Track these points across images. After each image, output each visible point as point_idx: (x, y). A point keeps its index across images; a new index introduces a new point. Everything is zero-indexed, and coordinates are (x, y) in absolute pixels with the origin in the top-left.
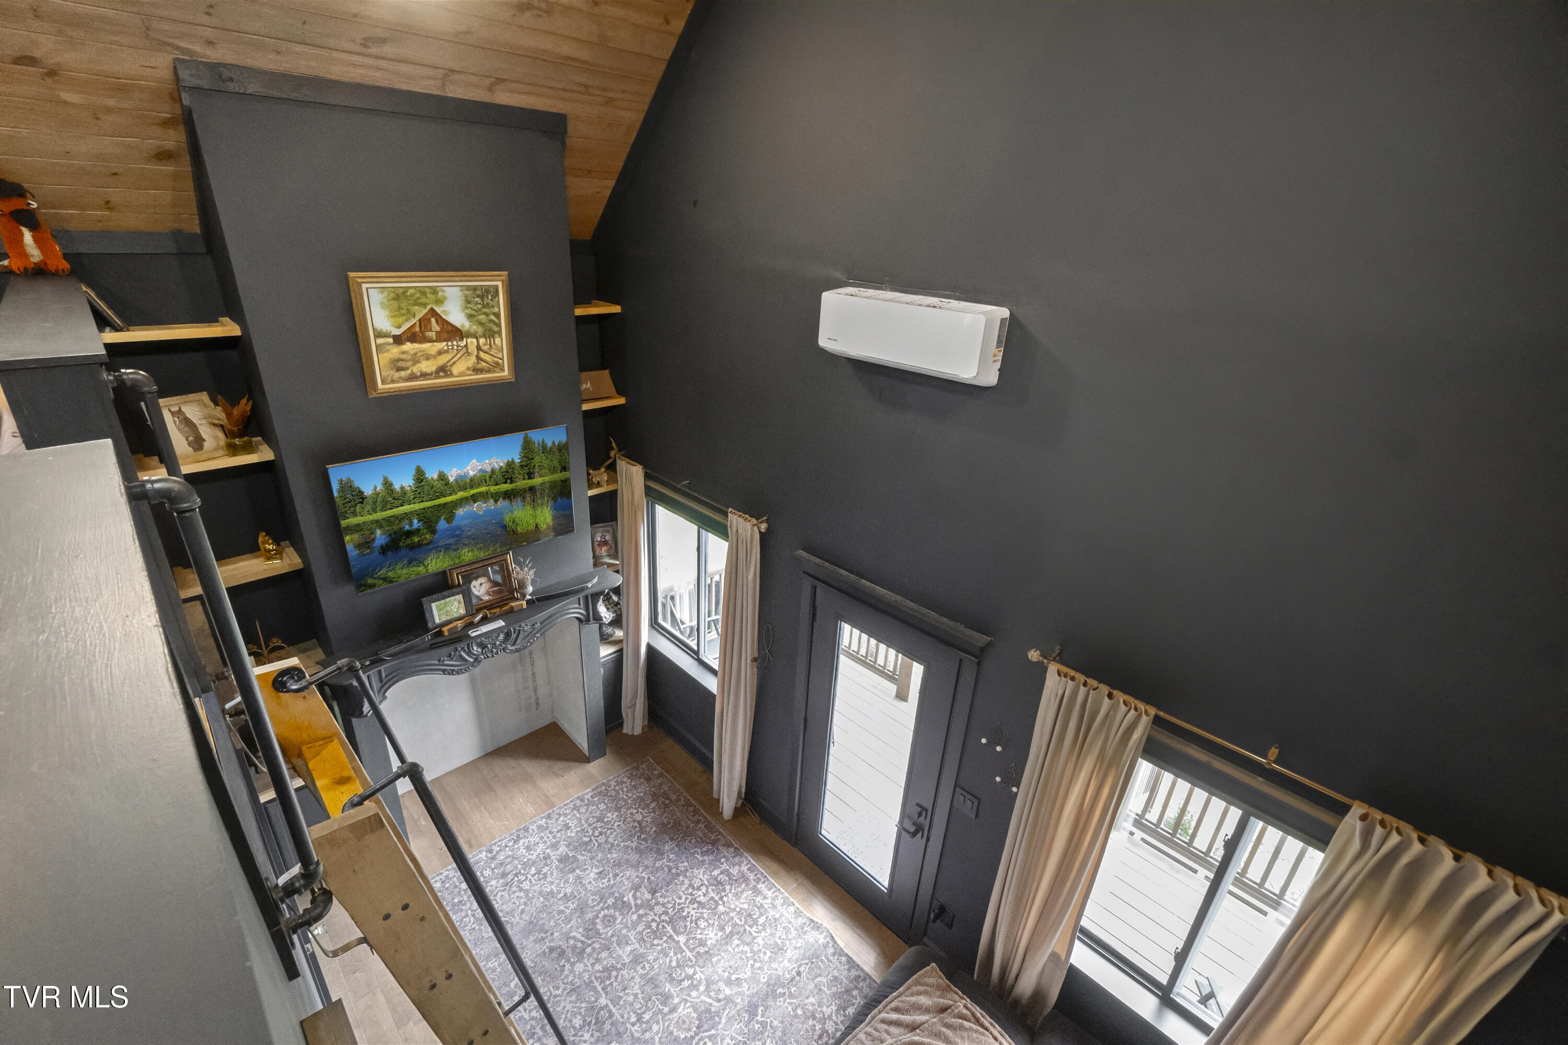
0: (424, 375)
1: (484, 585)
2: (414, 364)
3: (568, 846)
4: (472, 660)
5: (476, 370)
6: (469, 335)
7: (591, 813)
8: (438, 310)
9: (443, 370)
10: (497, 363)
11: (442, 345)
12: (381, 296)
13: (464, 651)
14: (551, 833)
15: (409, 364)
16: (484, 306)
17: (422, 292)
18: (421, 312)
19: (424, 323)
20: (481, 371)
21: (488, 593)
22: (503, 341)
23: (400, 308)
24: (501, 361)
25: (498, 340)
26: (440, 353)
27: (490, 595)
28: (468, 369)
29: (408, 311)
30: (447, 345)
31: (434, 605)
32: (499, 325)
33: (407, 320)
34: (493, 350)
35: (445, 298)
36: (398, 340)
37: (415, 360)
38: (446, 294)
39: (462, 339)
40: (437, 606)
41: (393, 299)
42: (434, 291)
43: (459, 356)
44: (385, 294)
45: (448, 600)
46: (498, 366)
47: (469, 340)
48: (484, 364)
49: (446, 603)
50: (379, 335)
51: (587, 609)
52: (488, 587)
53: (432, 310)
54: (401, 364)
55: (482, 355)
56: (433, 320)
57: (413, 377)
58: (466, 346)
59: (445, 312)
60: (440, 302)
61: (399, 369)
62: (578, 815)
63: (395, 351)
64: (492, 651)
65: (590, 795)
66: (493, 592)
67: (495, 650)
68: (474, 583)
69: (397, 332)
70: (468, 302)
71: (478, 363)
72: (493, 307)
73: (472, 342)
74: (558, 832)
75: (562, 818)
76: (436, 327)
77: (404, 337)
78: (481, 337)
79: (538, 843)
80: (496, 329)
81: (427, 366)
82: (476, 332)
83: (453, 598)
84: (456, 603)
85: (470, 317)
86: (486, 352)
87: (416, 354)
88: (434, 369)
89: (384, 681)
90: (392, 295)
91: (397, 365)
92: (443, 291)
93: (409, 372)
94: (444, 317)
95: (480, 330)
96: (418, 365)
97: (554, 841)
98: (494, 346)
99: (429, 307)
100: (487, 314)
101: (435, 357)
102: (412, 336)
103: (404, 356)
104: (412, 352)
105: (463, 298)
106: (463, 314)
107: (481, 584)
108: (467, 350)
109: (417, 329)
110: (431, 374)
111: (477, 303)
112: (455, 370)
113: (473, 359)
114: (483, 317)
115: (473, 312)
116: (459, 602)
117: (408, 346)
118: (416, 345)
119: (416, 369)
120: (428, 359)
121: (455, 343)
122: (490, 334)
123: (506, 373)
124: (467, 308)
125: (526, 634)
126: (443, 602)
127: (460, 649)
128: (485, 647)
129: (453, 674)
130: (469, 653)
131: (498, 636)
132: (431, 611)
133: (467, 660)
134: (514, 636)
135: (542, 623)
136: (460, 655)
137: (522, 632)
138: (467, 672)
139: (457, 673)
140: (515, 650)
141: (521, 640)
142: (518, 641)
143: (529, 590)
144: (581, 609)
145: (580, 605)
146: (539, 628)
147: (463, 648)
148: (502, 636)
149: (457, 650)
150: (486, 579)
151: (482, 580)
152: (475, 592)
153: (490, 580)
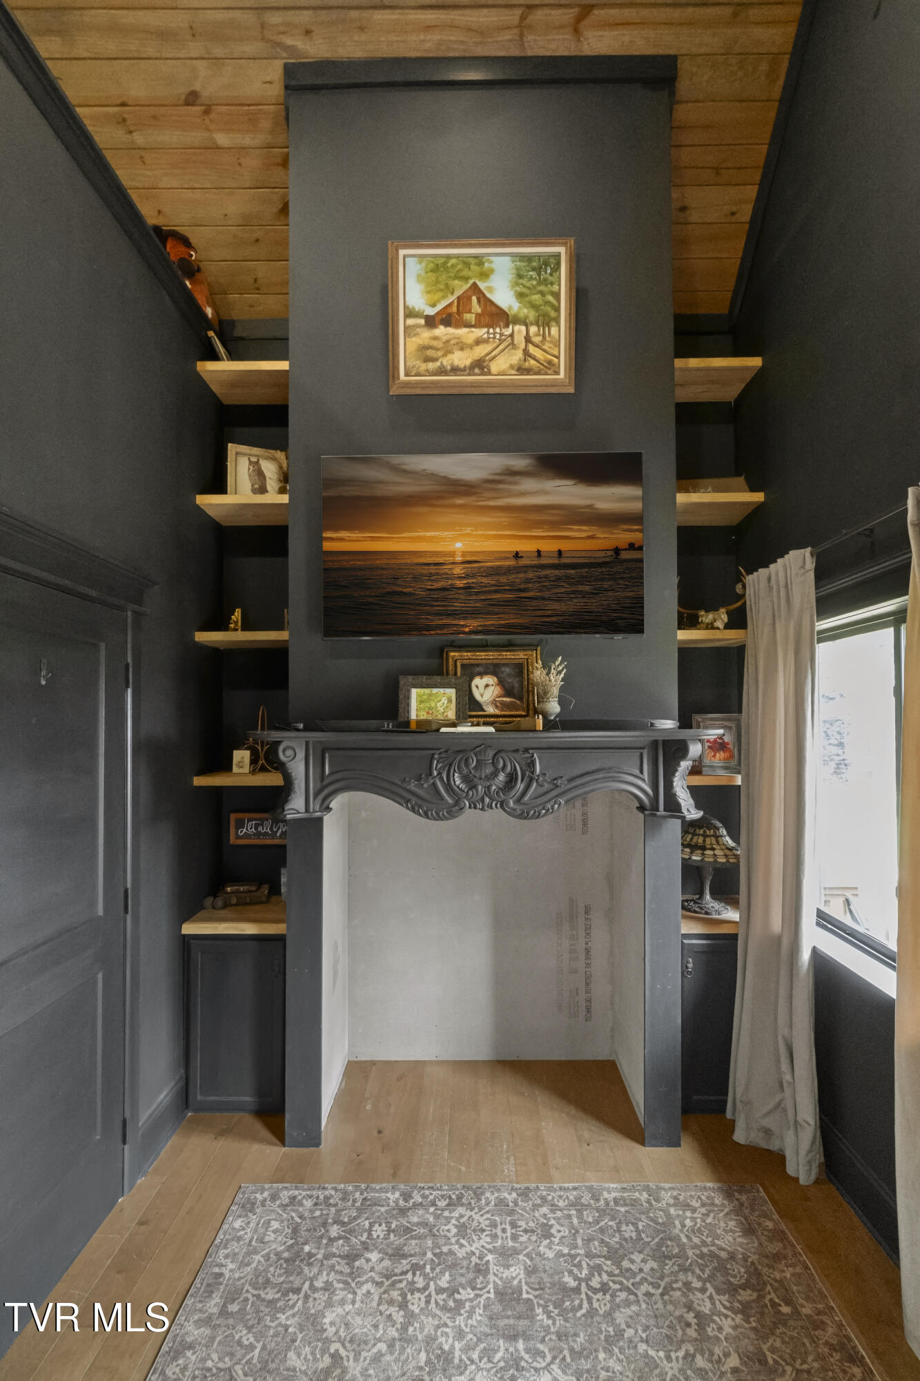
0: (455, 370)
1: (491, 689)
2: (445, 355)
3: (530, 1272)
4: (450, 801)
5: (521, 370)
6: (517, 320)
7: (602, 1230)
8: (482, 285)
9: (480, 365)
10: (550, 362)
11: (481, 332)
12: (419, 267)
13: (442, 779)
14: (514, 1225)
15: (440, 353)
16: (540, 283)
17: (465, 261)
18: (461, 288)
19: (463, 301)
20: (528, 371)
21: (494, 703)
22: (561, 332)
23: (437, 282)
24: (556, 360)
25: (554, 330)
26: (478, 342)
27: (497, 707)
28: (512, 367)
29: (447, 286)
30: (488, 332)
31: (414, 692)
32: (557, 310)
33: (444, 297)
34: (547, 344)
35: (492, 271)
36: (431, 322)
37: (448, 349)
38: (493, 266)
39: (507, 326)
40: (418, 695)
41: (432, 271)
42: (479, 259)
43: (501, 347)
44: (424, 264)
45: (435, 691)
46: (551, 367)
47: (517, 328)
48: (532, 362)
49: (430, 695)
50: (410, 314)
51: (655, 787)
52: (496, 693)
53: (475, 284)
54: (430, 353)
55: (531, 349)
56: (474, 299)
57: (442, 371)
58: (512, 335)
59: (490, 289)
60: (485, 275)
61: (427, 360)
62: (575, 1221)
63: (425, 335)
64: (482, 800)
65: (614, 1195)
66: (503, 703)
67: (487, 800)
68: (477, 681)
69: (431, 312)
70: (520, 276)
71: (525, 360)
72: (552, 284)
73: (520, 331)
74: (526, 1231)
75: (544, 1210)
76: (476, 308)
77: (438, 319)
78: (532, 324)
79: (483, 1231)
80: (553, 314)
81: (461, 359)
82: (526, 317)
83: (442, 690)
84: (444, 700)
85: (520, 296)
86: (537, 346)
87: (448, 341)
88: (468, 362)
89: (325, 782)
90: (431, 265)
91: (425, 352)
92: (491, 262)
93: (438, 364)
94: (488, 295)
95: (532, 315)
96: (450, 356)
97: (511, 1244)
98: (548, 339)
99: (471, 282)
100: (543, 294)
101: (471, 347)
102: (446, 319)
103: (434, 343)
104: (444, 339)
105: (514, 271)
106: (512, 293)
107: (487, 686)
108: (513, 340)
109: (454, 309)
110: (464, 369)
111: (531, 278)
112: (495, 367)
113: (519, 354)
114: (536, 298)
115: (524, 290)
116: (450, 701)
117: (441, 331)
118: (450, 330)
119: (446, 362)
120: (462, 349)
121: (498, 330)
122: (545, 321)
123: (562, 375)
124: (517, 284)
125: (542, 790)
126: (427, 691)
127: (435, 773)
128: (473, 787)
129: (420, 814)
130: (449, 787)
131: (495, 774)
132: (408, 697)
133: (442, 798)
134: (520, 786)
135: (570, 780)
136: (434, 784)
137: (535, 784)
138: (439, 818)
139: (426, 815)
140: (519, 812)
141: (531, 799)
142: (526, 798)
143: (554, 707)
144: (644, 780)
145: (642, 772)
146: (563, 788)
147: (440, 774)
148: (502, 777)
149: (431, 774)
150: (496, 679)
151: (490, 680)
152: (477, 694)
153: (501, 683)
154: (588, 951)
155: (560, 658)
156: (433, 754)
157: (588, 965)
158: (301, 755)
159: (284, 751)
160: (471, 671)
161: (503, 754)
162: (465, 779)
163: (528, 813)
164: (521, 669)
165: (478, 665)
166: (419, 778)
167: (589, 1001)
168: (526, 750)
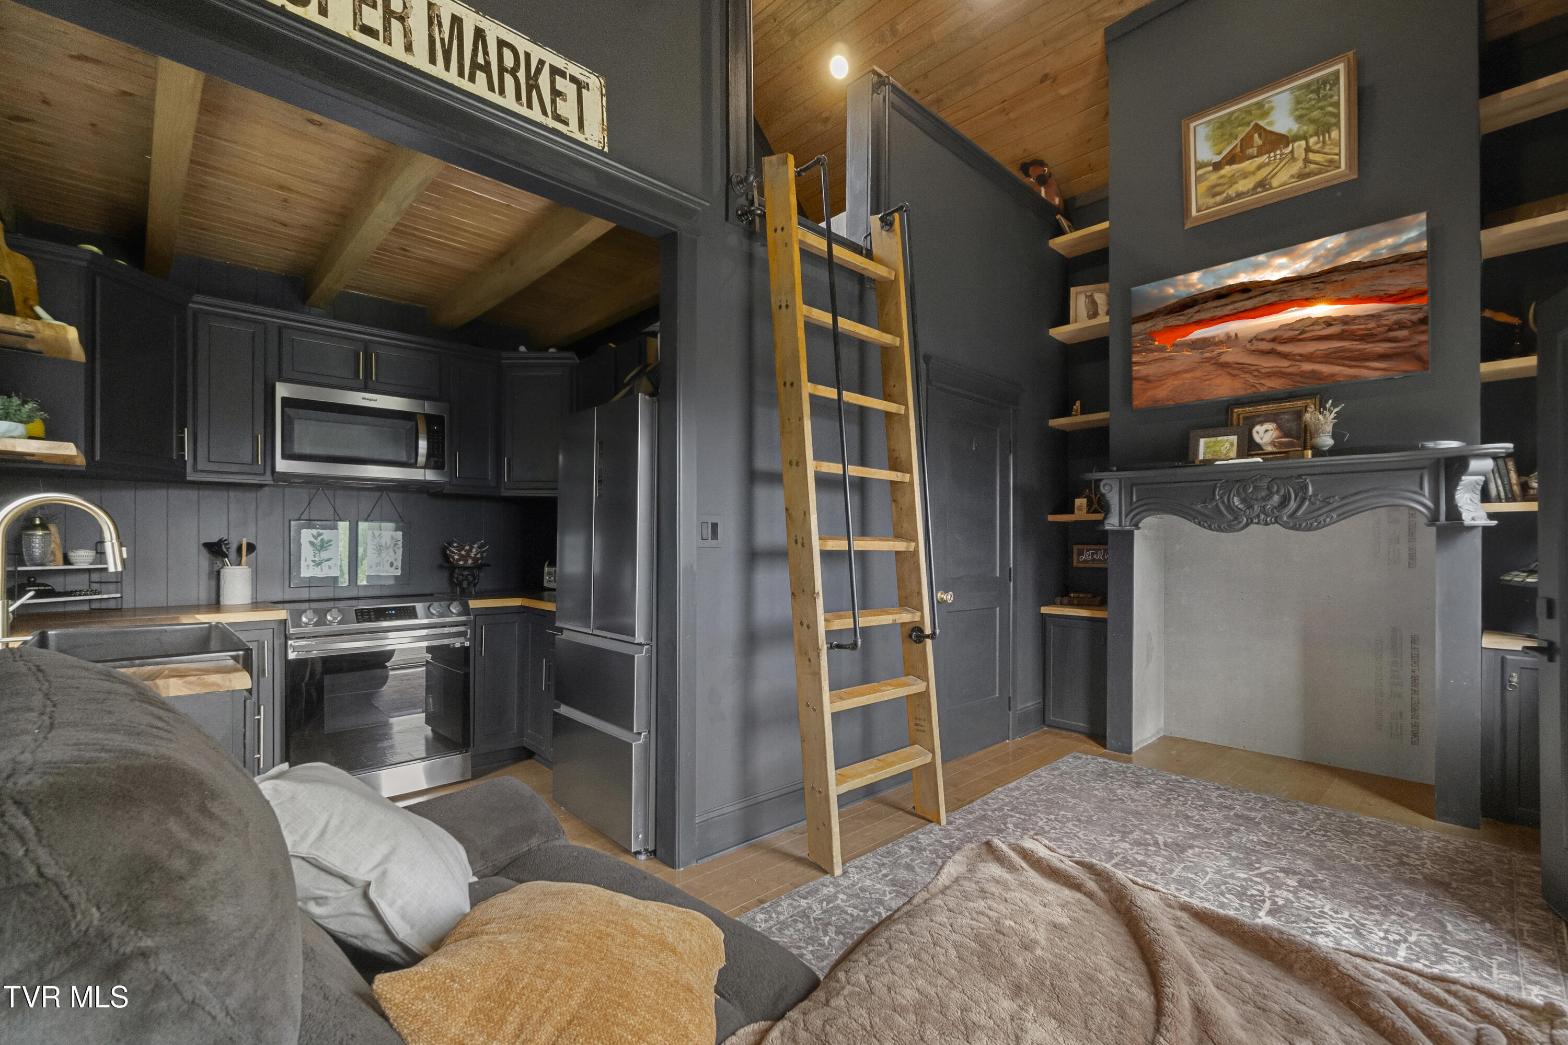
0: (1239, 195)
1: (1270, 433)
2: (1231, 186)
4: (1231, 519)
5: (1302, 176)
6: (1296, 138)
8: (1262, 123)
9: (1263, 184)
10: (1331, 161)
11: (1264, 159)
12: (1207, 130)
13: (1223, 502)
15: (1226, 187)
16: (1319, 100)
17: (1247, 111)
18: (1243, 132)
19: (1247, 142)
20: (1309, 175)
21: (1273, 443)
22: (1340, 134)
23: (1223, 135)
24: (1337, 157)
25: (1334, 134)
26: (1260, 167)
27: (1275, 446)
28: (1292, 176)
29: (1231, 135)
30: (1269, 157)
31: (1202, 441)
32: (1337, 116)
33: (1228, 144)
34: (1327, 147)
35: (1272, 108)
36: (1217, 166)
37: (1232, 181)
38: (1273, 104)
39: (1287, 146)
40: (1205, 443)
41: (1218, 128)
42: (1260, 105)
43: (1282, 165)
44: (1211, 127)
45: (1220, 438)
46: (1334, 164)
47: (1296, 144)
48: (1312, 166)
49: (1215, 442)
50: (1200, 166)
51: (1436, 501)
52: (1275, 436)
53: (1257, 125)
54: (1218, 189)
55: (1311, 156)
56: (1256, 136)
57: (1229, 199)
58: (1292, 152)
59: (1271, 123)
60: (1265, 114)
61: (1214, 195)
63: (1213, 178)
64: (1258, 516)
66: (1281, 443)
67: (1262, 516)
68: (1258, 428)
69: (1217, 159)
70: (1298, 102)
71: (1305, 167)
72: (1331, 96)
73: (1300, 146)
76: (1257, 140)
77: (1224, 161)
78: (1311, 136)
80: (1333, 120)
81: (1244, 185)
82: (1306, 133)
83: (1225, 438)
84: (1227, 445)
85: (1299, 118)
86: (1318, 152)
87: (1233, 176)
88: (1251, 186)
89: (1133, 506)
90: (1217, 125)
91: (1213, 192)
92: (1271, 102)
93: (1225, 195)
94: (1268, 128)
95: (1311, 128)
96: (1234, 186)
98: (1328, 142)
99: (1252, 124)
100: (1322, 108)
101: (1253, 173)
102: (1232, 159)
103: (1222, 181)
104: (1229, 175)
105: (1293, 101)
106: (1292, 118)
107: (1267, 431)
108: (1293, 156)
109: (1238, 149)
110: (1248, 192)
111: (1311, 100)
112: (1275, 182)
113: (1300, 164)
114: (1316, 114)
115: (1303, 112)
116: (1232, 445)
117: (1227, 170)
118: (1235, 167)
119: (1232, 192)
120: (1245, 177)
121: (1278, 152)
122: (1323, 128)
123: (1344, 168)
124: (1297, 110)
125: (1313, 507)
126: (1213, 439)
127: (1217, 497)
128: (1250, 507)
129: (1204, 527)
130: (1229, 508)
131: (1269, 496)
132: (1197, 445)
133: (1223, 515)
134: (1293, 505)
135: (1342, 499)
136: (1217, 506)
137: (1307, 503)
138: (1220, 530)
139: (1210, 528)
140: (1291, 524)
141: (1303, 514)
142: (1300, 513)
143: (1327, 441)
144: (1424, 496)
145: (1421, 488)
146: (1335, 505)
147: (1221, 498)
148: (1276, 499)
149: (1214, 498)
150: (1275, 425)
151: (1270, 426)
152: (1257, 438)
153: (1280, 427)
154: (1414, 679)
155: (1330, 401)
156: (1215, 485)
157: (1415, 692)
158: (1116, 489)
159: (1104, 485)
160: (1251, 422)
161: (1278, 481)
162: (1243, 501)
163: (1300, 525)
164: (1299, 414)
165: (1258, 416)
166: (1204, 502)
167: (1416, 726)
168: (1300, 476)
